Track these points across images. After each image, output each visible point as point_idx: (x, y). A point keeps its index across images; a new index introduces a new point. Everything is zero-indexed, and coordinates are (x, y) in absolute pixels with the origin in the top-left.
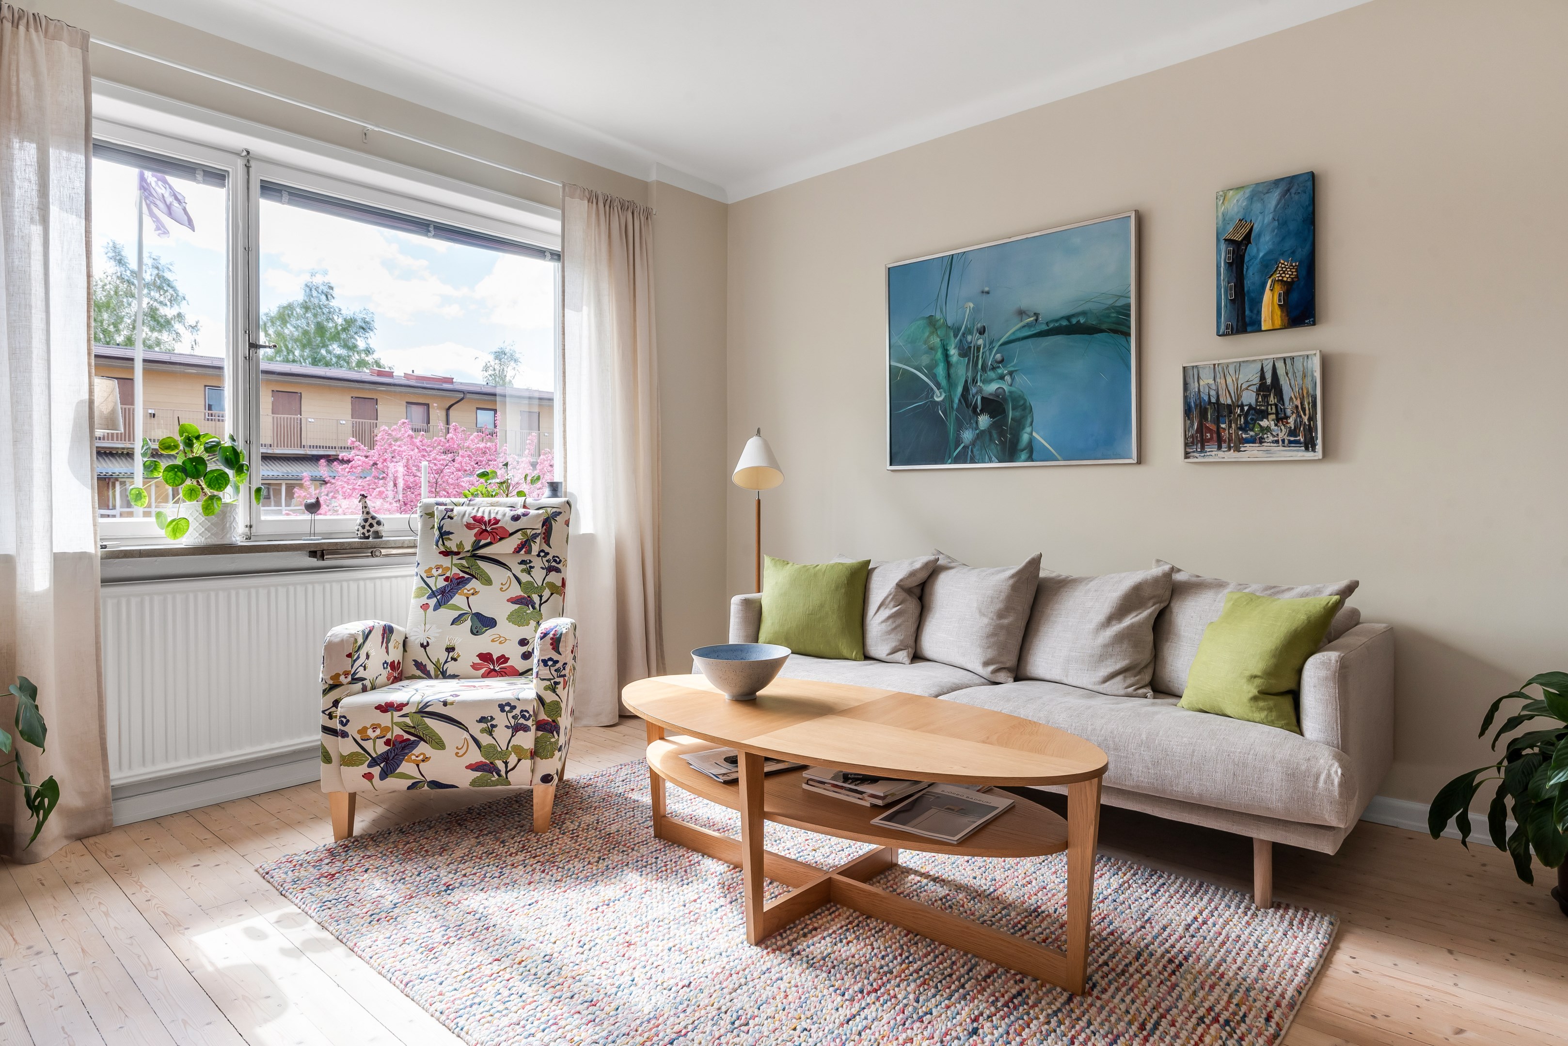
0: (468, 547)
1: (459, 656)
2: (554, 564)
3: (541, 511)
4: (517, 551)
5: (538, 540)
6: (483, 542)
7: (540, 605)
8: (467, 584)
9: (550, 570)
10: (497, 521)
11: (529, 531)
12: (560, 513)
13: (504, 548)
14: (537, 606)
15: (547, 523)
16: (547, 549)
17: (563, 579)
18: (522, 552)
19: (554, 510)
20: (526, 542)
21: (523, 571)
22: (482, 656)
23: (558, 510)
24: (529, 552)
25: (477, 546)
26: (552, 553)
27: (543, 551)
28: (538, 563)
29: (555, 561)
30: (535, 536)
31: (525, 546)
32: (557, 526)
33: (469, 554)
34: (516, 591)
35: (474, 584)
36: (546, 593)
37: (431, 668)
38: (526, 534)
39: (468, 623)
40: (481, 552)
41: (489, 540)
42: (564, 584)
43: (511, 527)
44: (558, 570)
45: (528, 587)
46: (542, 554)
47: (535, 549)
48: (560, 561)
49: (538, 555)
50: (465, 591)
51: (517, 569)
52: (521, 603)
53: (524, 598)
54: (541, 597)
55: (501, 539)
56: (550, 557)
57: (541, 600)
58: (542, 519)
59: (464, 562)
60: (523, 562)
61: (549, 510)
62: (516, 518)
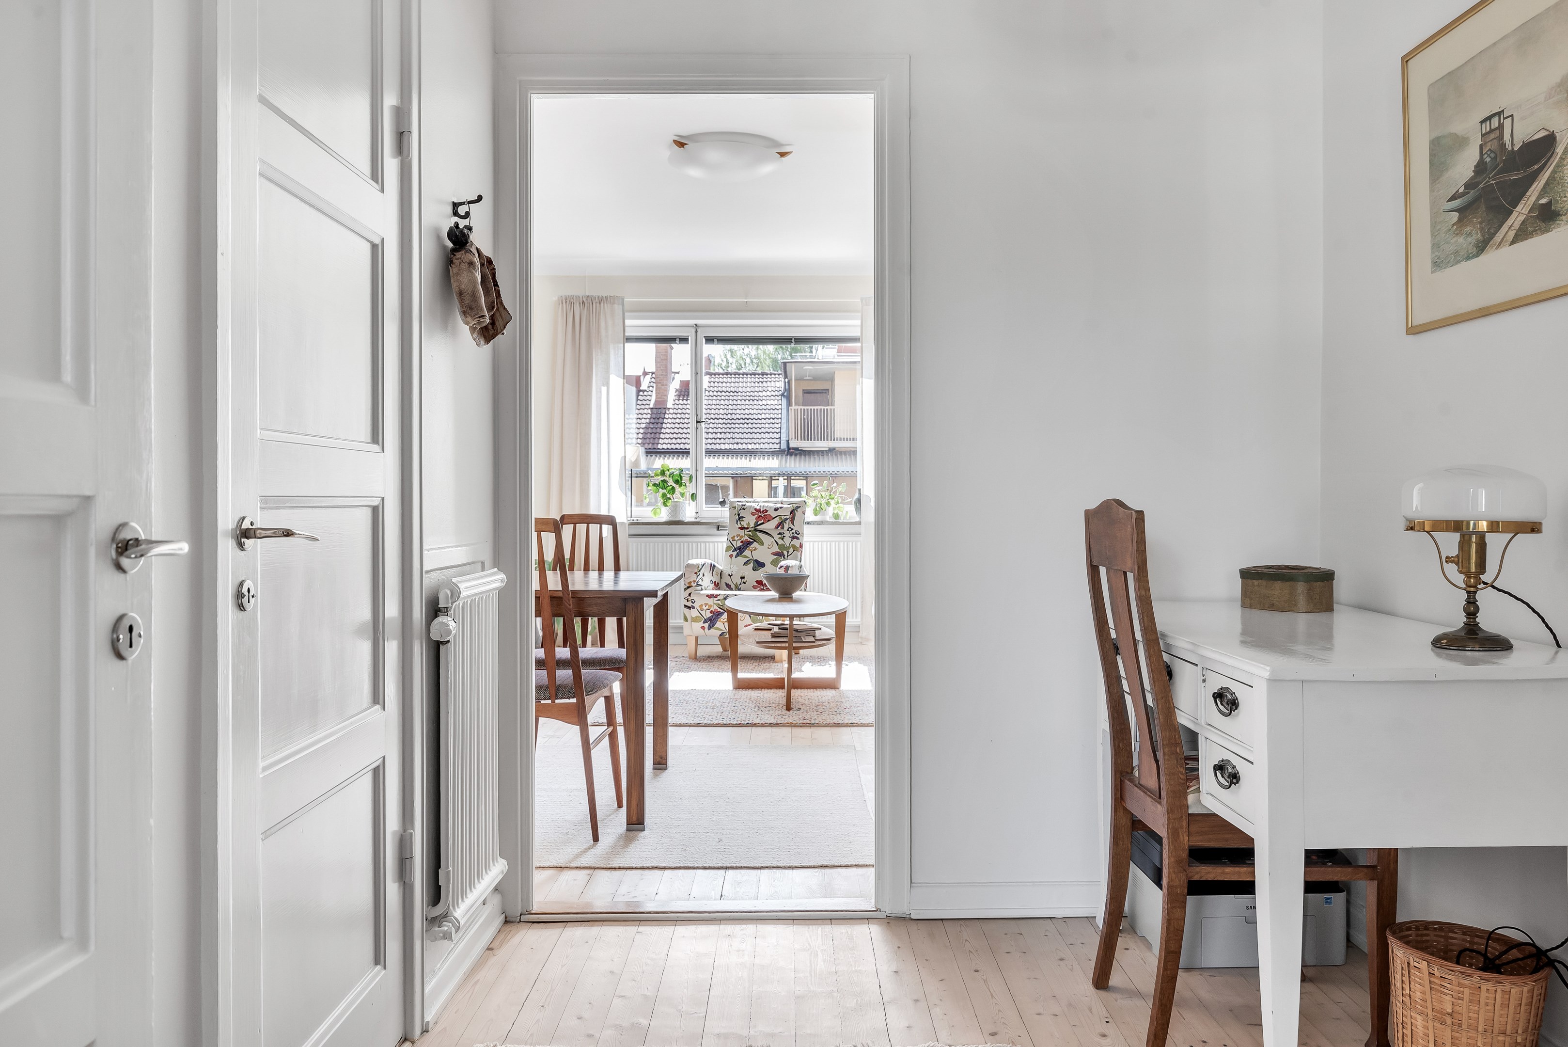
0: (752, 525)
1: (746, 581)
2: (796, 535)
3: (789, 506)
4: (777, 527)
5: (787, 522)
6: (759, 523)
7: (788, 556)
8: (751, 544)
9: (794, 538)
10: (767, 511)
11: (782, 517)
12: (800, 507)
13: (769, 526)
14: (786, 557)
15: (792, 512)
16: (792, 527)
17: (801, 543)
18: (779, 528)
19: (797, 505)
20: (781, 522)
21: (779, 538)
22: (757, 582)
23: (799, 505)
24: (783, 528)
25: (757, 525)
26: (795, 529)
27: (790, 528)
28: (787, 534)
29: (796, 533)
30: (786, 519)
31: (781, 524)
32: (798, 514)
33: (753, 529)
34: (776, 549)
35: (755, 544)
36: (791, 550)
37: (733, 586)
38: (781, 518)
39: (751, 565)
40: (759, 528)
41: (762, 521)
42: (801, 546)
43: (774, 514)
44: (798, 538)
45: (782, 547)
46: (790, 529)
47: (786, 527)
48: (799, 533)
49: (788, 530)
50: (751, 548)
51: (777, 537)
52: (778, 555)
53: (779, 553)
54: (788, 552)
55: (769, 521)
56: (793, 531)
57: (788, 554)
58: (790, 511)
59: (750, 533)
60: (780, 534)
61: (794, 505)
62: (776, 509)
